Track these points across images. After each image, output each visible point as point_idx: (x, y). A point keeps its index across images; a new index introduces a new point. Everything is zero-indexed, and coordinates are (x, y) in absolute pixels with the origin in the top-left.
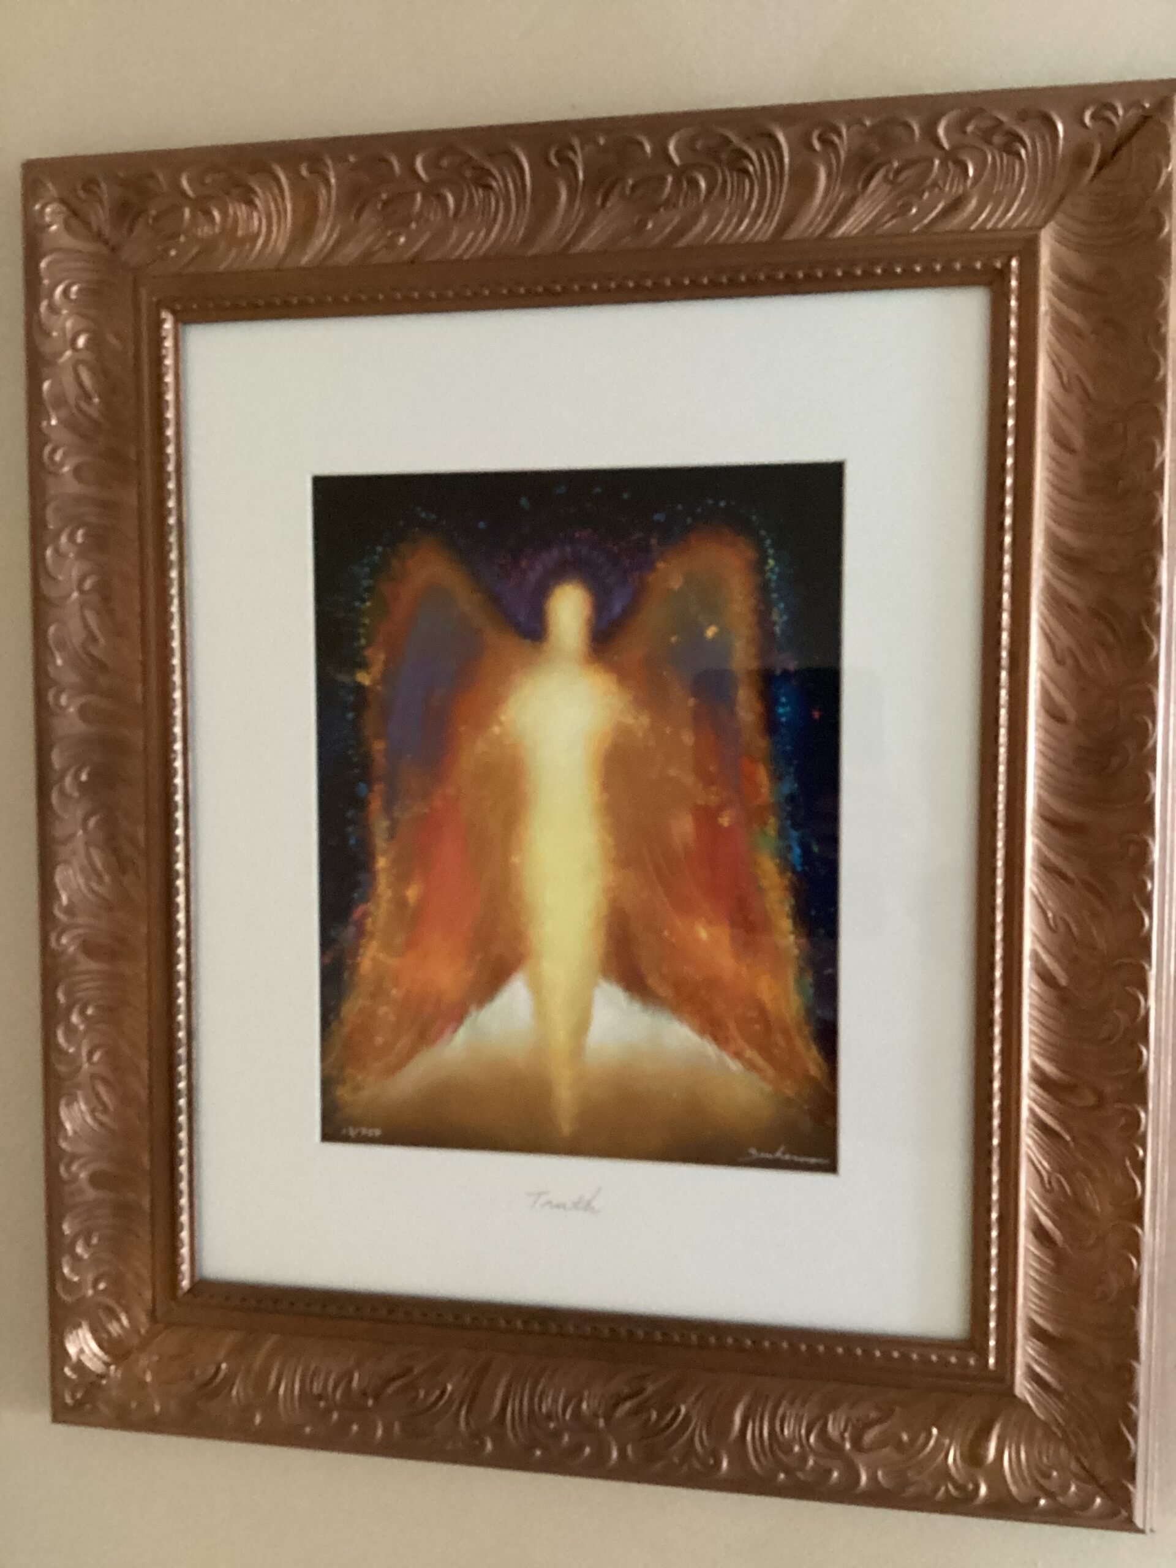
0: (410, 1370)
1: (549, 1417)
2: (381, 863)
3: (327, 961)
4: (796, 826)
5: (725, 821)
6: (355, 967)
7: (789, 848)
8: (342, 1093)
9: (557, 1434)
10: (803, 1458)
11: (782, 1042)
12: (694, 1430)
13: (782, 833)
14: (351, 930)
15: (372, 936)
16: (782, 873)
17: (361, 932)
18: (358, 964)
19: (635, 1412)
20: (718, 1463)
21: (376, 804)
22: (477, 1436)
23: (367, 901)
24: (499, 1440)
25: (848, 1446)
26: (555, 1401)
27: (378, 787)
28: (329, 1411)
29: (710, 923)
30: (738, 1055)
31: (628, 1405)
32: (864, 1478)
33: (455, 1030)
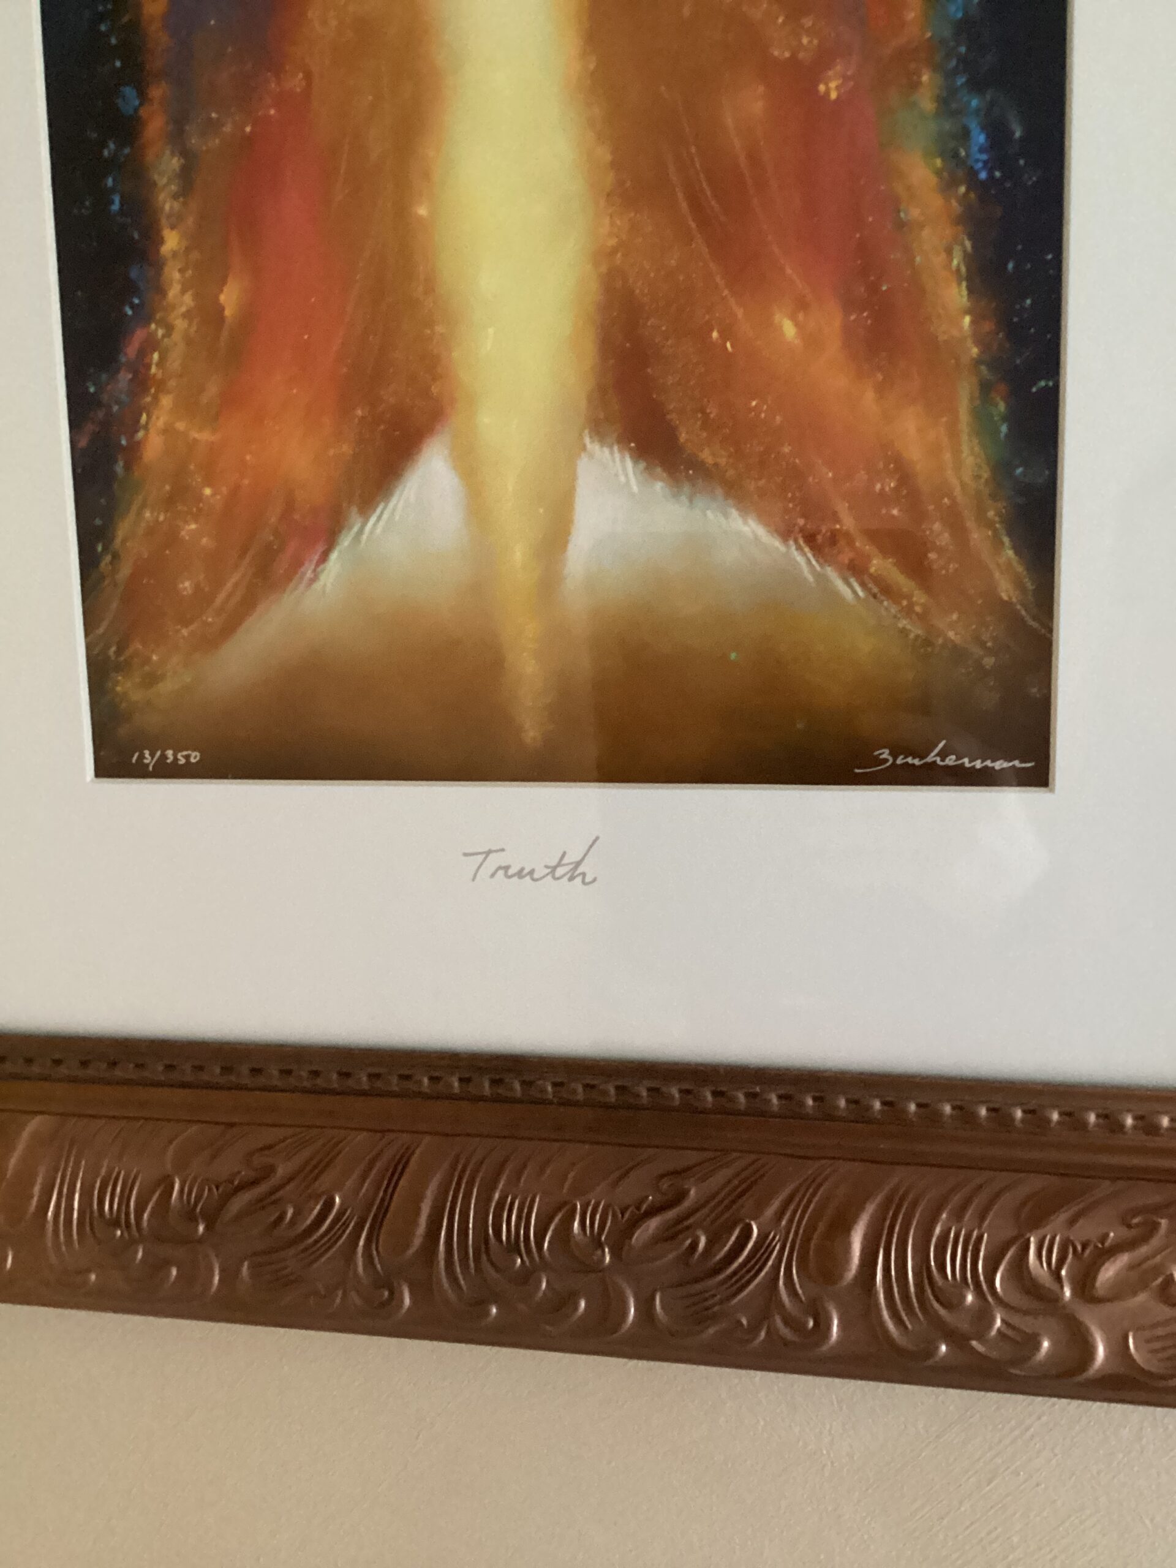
0: (269, 1171)
1: (513, 1248)
2: (171, 241)
3: (83, 443)
4: (976, 85)
5: (832, 88)
6: (134, 451)
7: (965, 135)
8: (126, 686)
9: (527, 1277)
10: (983, 1316)
11: (945, 539)
12: (776, 1268)
13: (947, 103)
14: (124, 377)
15: (161, 386)
16: (948, 185)
17: (141, 382)
18: (139, 443)
19: (670, 1235)
20: (822, 1326)
21: (155, 125)
22: (387, 1283)
23: (148, 319)
24: (424, 1289)
25: (1067, 1292)
26: (524, 1218)
27: (157, 92)
28: (130, 1244)
29: (801, 305)
30: (856, 569)
31: (653, 1224)
32: (1101, 1351)
33: (324, 557)
